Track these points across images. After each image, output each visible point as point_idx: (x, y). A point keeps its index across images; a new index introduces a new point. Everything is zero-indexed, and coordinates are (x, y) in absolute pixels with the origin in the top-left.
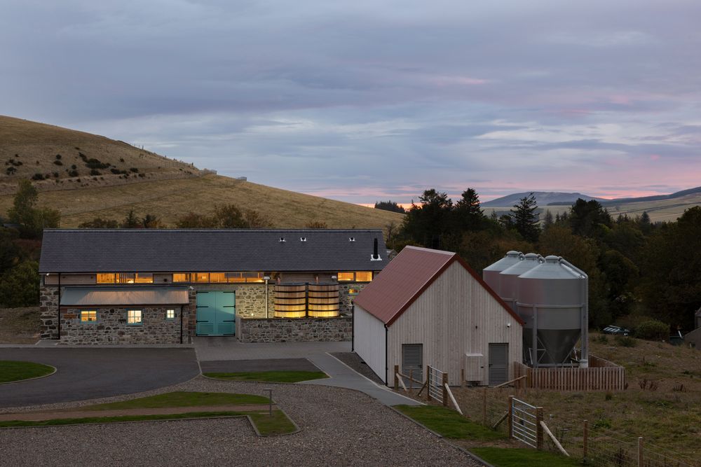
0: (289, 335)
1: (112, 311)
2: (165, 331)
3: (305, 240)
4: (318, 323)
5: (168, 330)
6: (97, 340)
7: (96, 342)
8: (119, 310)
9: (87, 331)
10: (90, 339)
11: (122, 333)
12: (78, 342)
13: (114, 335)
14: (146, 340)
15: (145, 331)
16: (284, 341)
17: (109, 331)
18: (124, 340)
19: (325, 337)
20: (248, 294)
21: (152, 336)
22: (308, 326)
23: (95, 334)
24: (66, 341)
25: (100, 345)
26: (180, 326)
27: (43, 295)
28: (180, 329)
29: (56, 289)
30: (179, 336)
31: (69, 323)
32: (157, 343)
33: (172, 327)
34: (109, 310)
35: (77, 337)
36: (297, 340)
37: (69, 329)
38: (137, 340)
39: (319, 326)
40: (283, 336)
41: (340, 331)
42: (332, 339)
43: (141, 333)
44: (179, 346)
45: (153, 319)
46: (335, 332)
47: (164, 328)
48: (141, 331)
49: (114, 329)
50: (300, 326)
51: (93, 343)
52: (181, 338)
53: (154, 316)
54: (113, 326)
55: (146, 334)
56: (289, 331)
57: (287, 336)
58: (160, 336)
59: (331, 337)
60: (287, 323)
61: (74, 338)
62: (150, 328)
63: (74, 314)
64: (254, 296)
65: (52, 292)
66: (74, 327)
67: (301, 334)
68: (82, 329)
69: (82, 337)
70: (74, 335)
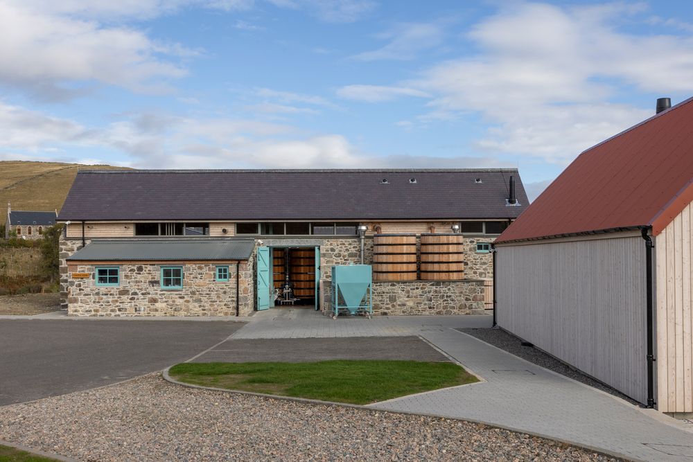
0: (393, 306)
1: (140, 269)
2: (215, 298)
3: (415, 182)
4: (434, 288)
5: (218, 297)
6: (120, 310)
7: (118, 313)
8: (150, 267)
9: (104, 297)
10: (109, 308)
11: (154, 301)
12: (93, 313)
13: (143, 304)
14: (188, 310)
15: (187, 298)
16: (385, 314)
17: (136, 297)
18: (156, 310)
19: (445, 308)
20: (337, 252)
21: (197, 305)
22: (419, 292)
23: (117, 301)
24: (76, 311)
25: (123, 316)
26: (235, 291)
27: (63, 252)
28: (235, 296)
29: (79, 243)
30: (235, 305)
31: (80, 285)
32: (204, 314)
33: (225, 293)
34: (135, 268)
35: (92, 306)
36: (403, 312)
37: (79, 294)
38: (175, 310)
39: (436, 291)
40: (385, 306)
41: (467, 299)
42: (455, 311)
43: (181, 301)
44: (234, 318)
45: (197, 281)
46: (459, 301)
47: (213, 294)
48: (180, 298)
49: (143, 294)
50: (408, 292)
51: (113, 314)
52: (237, 309)
53: (199, 276)
54: (141, 289)
55: (188, 301)
56: (393, 299)
57: (390, 306)
58: (207, 306)
59: (454, 308)
60: (390, 287)
61: (87, 307)
62: (193, 293)
63: (86, 272)
64: (346, 253)
65: (75, 247)
66: (87, 290)
67: (410, 304)
68: (98, 294)
69: (98, 305)
70: (86, 303)
